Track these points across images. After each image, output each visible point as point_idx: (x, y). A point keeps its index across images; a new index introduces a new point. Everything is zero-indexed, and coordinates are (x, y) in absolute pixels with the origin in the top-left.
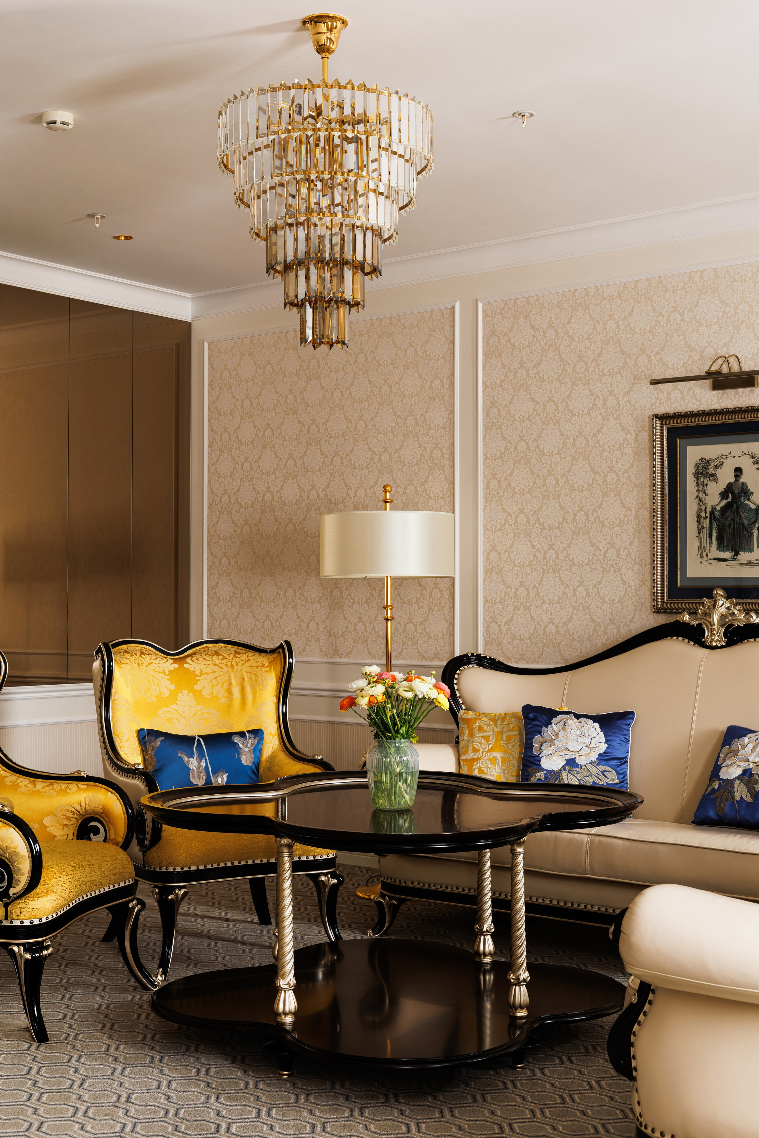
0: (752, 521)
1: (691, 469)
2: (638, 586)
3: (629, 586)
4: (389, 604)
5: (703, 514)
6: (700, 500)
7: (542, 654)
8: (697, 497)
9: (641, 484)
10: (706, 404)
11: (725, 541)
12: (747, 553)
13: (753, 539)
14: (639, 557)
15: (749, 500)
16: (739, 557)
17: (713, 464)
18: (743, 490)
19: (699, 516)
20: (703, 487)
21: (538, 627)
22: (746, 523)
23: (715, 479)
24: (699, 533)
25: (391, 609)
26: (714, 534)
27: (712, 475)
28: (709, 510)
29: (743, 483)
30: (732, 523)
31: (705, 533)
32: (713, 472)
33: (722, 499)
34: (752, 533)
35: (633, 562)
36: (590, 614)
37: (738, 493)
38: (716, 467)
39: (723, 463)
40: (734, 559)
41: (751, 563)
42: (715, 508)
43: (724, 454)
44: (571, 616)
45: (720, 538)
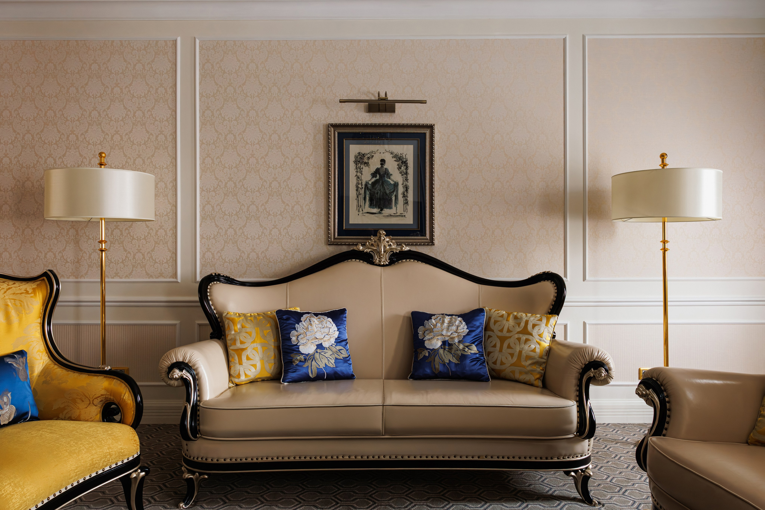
0: (392, 191)
1: (352, 159)
2: (315, 229)
3: (310, 228)
4: (103, 239)
5: (360, 186)
6: (358, 178)
7: (246, 271)
8: (356, 175)
9: (317, 166)
10: (362, 120)
11: (374, 202)
12: (388, 210)
13: (392, 201)
14: (316, 211)
15: (390, 178)
16: (383, 212)
17: (366, 156)
18: (386, 173)
19: (357, 187)
20: (360, 169)
21: (243, 255)
22: (388, 192)
23: (368, 165)
24: (357, 197)
25: (104, 243)
26: (368, 198)
27: (365, 163)
28: (364, 183)
29: (386, 169)
30: (379, 192)
31: (361, 197)
32: (367, 161)
33: (373, 177)
34: (391, 198)
35: (312, 214)
36: (282, 246)
37: (383, 174)
38: (369, 158)
39: (373, 156)
40: (380, 213)
41: (391, 215)
42: (368, 183)
43: (373, 151)
44: (268, 247)
45: (371, 200)
